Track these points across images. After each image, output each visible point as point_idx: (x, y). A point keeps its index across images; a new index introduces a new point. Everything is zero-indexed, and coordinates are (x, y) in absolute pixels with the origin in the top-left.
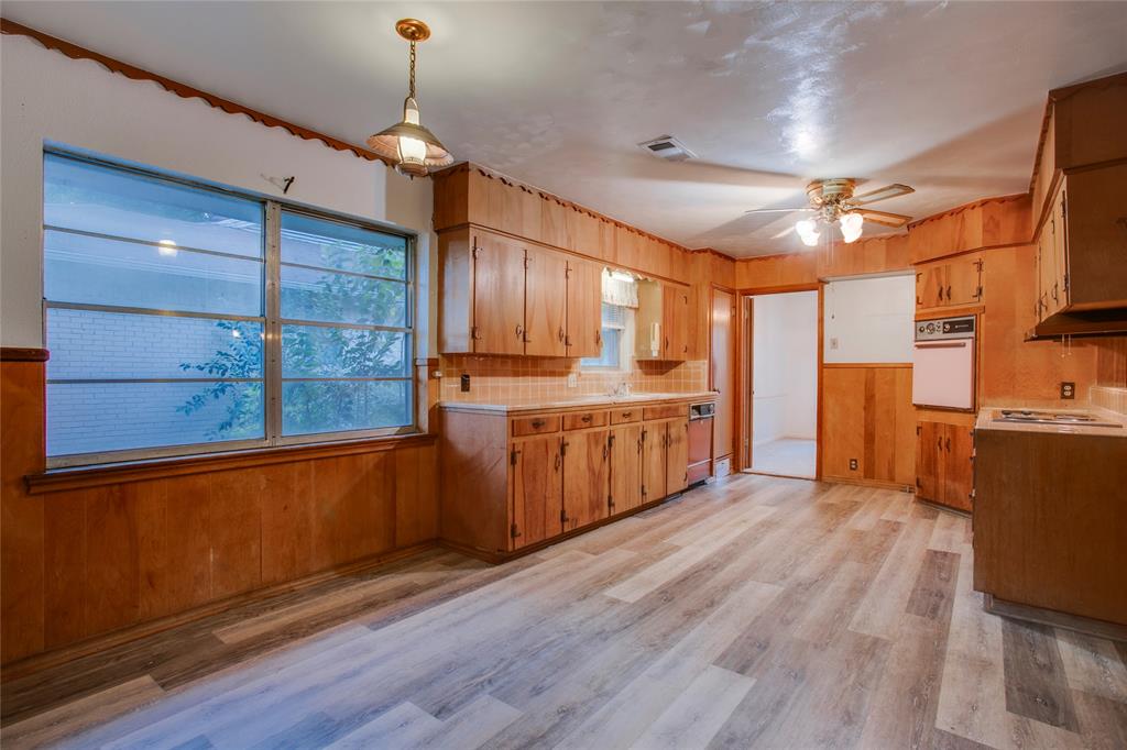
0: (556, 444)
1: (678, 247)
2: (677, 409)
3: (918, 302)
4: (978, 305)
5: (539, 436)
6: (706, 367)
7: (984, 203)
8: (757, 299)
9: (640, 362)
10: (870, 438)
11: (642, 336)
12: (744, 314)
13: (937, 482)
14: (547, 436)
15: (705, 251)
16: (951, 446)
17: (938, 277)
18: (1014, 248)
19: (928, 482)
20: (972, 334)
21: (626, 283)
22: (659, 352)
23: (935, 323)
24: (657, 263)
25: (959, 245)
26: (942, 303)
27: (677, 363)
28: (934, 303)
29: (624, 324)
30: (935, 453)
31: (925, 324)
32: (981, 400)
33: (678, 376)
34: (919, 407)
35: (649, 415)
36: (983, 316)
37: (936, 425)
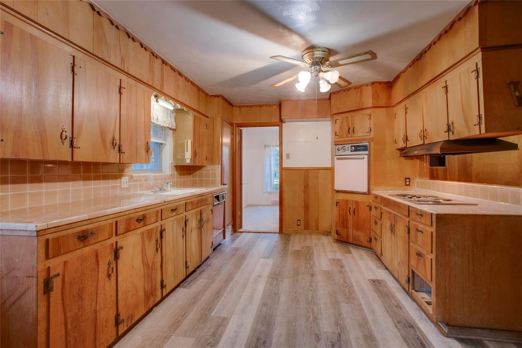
0: (109, 251)
1: (203, 91)
2: (206, 199)
3: (336, 135)
4: (370, 137)
5: (86, 250)
6: (220, 169)
7: (373, 83)
8: (245, 130)
9: (176, 167)
10: (306, 208)
11: (178, 148)
12: (238, 139)
13: (348, 232)
14: (97, 246)
15: (218, 96)
16: (356, 212)
17: (347, 122)
18: (384, 109)
19: (343, 232)
20: (367, 152)
21: (167, 109)
22: (191, 160)
23: (346, 146)
24: (189, 98)
25: (359, 105)
26: (350, 135)
27: (200, 168)
28: (345, 136)
29: (165, 140)
30: (347, 216)
31: (340, 147)
32: (372, 187)
33: (201, 176)
34: (338, 192)
35: (189, 207)
36: (372, 143)
37: (347, 201)
